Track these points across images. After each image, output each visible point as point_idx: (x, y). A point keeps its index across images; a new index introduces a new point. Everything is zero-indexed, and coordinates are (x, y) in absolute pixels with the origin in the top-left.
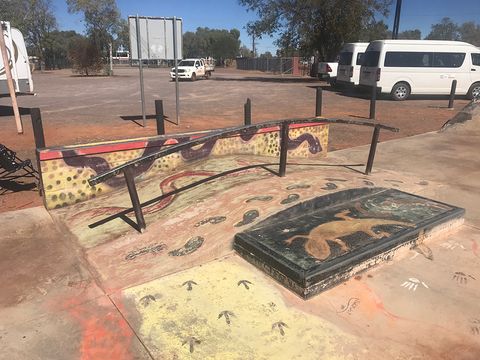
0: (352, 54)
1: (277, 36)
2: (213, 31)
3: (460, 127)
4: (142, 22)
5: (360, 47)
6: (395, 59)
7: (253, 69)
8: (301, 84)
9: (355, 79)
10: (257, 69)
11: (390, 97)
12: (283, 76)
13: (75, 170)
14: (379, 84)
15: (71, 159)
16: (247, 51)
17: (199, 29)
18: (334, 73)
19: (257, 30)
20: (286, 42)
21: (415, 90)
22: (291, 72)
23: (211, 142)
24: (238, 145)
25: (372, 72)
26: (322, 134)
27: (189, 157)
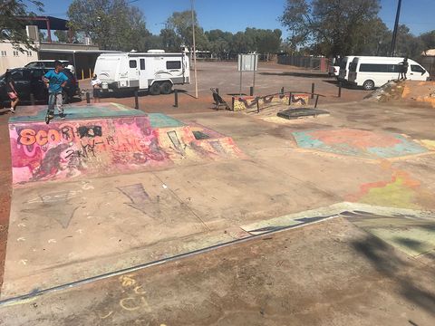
3: (366, 100)
5: (351, 59)
8: (319, 79)
9: (346, 78)
10: (294, 65)
11: (362, 88)
12: (311, 71)
13: (240, 103)
14: (356, 81)
18: (337, 74)
21: (376, 85)
22: (319, 68)
23: (271, 99)
24: (279, 100)
25: (353, 74)
26: (306, 99)
27: (266, 102)
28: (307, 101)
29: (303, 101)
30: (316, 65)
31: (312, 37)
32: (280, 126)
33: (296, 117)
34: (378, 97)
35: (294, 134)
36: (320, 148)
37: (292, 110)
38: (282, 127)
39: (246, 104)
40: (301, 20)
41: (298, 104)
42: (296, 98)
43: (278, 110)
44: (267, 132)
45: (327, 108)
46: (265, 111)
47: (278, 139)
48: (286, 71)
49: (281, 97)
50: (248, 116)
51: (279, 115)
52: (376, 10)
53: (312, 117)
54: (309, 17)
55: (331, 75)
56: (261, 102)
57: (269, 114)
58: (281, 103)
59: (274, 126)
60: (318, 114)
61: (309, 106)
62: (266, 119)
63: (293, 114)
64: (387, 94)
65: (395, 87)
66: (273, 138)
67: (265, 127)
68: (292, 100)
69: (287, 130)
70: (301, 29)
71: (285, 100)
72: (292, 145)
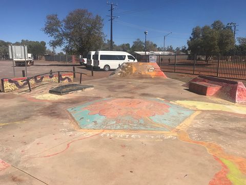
0: (90, 55)
1: (63, 47)
2: (31, 42)
4: (13, 47)
5: (93, 53)
6: (103, 57)
7: (54, 61)
9: (92, 64)
11: (103, 70)
12: (68, 63)
13: (11, 84)
14: (99, 66)
15: (10, 81)
16: (50, 52)
17: (22, 40)
18: (85, 63)
19: (54, 44)
20: (67, 50)
22: (72, 62)
23: (42, 78)
24: (49, 79)
25: (97, 62)
26: (71, 77)
27: (37, 82)
28: (72, 79)
29: (69, 79)
30: (70, 59)
31: (66, 41)
32: (53, 103)
33: (67, 92)
34: (119, 74)
35: (69, 110)
36: (105, 126)
37: (63, 87)
38: (56, 104)
39: (17, 85)
40: (58, 31)
41: (66, 82)
42: (64, 77)
43: (49, 88)
44: (40, 111)
45: (89, 83)
46: (36, 90)
47: (54, 120)
48: (51, 64)
49: (51, 77)
50: (19, 96)
51: (51, 92)
52: (101, 26)
53: (80, 91)
54: (62, 29)
55: (82, 64)
56: (32, 82)
57: (42, 92)
58: (51, 82)
59: (48, 104)
60: (85, 88)
61: (75, 83)
62: (39, 97)
63: (64, 90)
64: (124, 71)
65: (127, 67)
66: (47, 119)
67: (38, 106)
68: (60, 79)
69: (62, 107)
70: (58, 36)
71: (55, 79)
72: (72, 126)
